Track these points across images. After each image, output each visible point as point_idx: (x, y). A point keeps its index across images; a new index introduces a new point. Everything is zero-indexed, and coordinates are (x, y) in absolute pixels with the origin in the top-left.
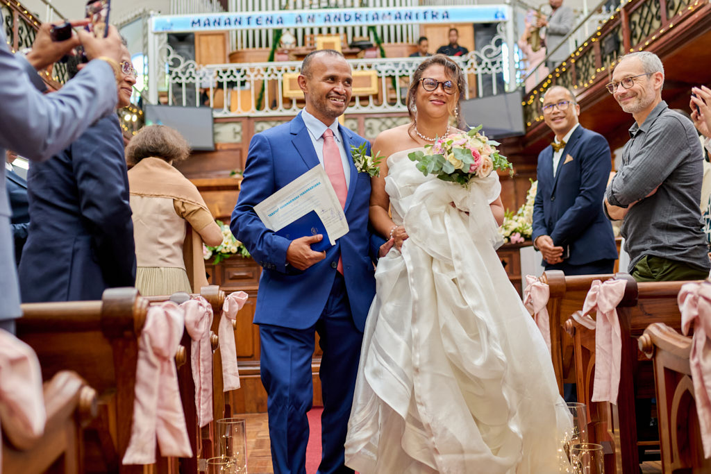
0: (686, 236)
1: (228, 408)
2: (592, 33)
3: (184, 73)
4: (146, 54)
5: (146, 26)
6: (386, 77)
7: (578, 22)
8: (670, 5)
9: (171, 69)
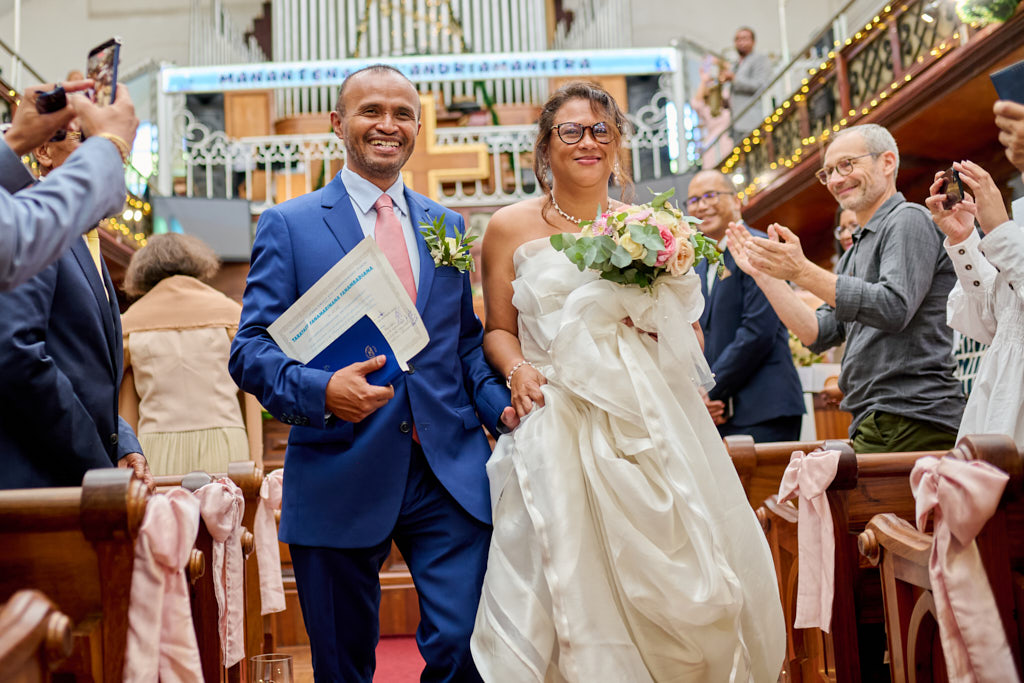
0: (930, 384)
1: (268, 638)
2: (795, 88)
3: (209, 150)
4: (154, 123)
5: (154, 83)
6: (501, 154)
7: (777, 71)
8: (906, 48)
9: (191, 145)
